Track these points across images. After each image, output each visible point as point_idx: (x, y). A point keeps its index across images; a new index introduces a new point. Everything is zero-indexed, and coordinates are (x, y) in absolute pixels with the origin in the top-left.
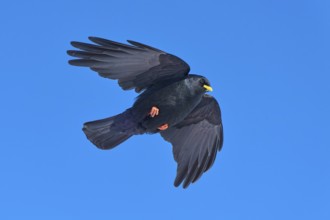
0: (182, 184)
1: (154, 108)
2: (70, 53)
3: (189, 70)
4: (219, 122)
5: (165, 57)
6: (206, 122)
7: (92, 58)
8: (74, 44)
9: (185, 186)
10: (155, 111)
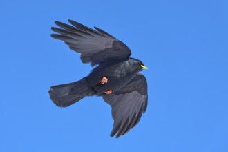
0: (115, 135)
1: (105, 78)
2: (53, 29)
3: (130, 54)
4: (146, 93)
5: (117, 43)
6: (136, 92)
7: (68, 35)
8: (57, 23)
9: (117, 137)
10: (105, 80)
